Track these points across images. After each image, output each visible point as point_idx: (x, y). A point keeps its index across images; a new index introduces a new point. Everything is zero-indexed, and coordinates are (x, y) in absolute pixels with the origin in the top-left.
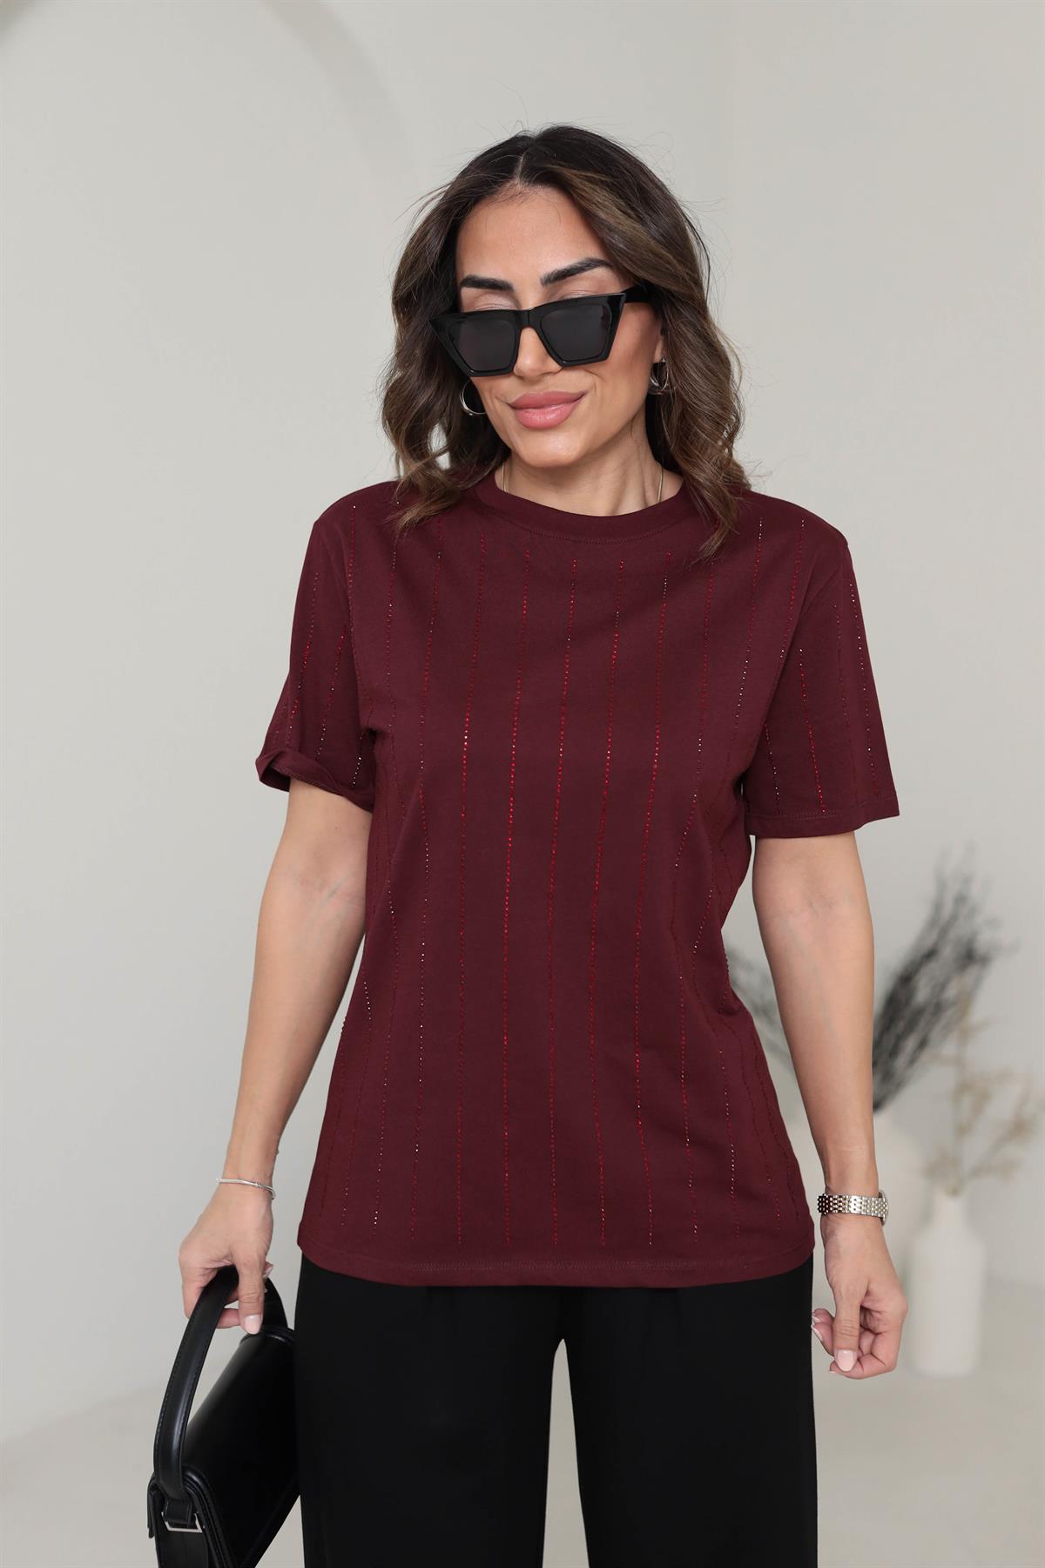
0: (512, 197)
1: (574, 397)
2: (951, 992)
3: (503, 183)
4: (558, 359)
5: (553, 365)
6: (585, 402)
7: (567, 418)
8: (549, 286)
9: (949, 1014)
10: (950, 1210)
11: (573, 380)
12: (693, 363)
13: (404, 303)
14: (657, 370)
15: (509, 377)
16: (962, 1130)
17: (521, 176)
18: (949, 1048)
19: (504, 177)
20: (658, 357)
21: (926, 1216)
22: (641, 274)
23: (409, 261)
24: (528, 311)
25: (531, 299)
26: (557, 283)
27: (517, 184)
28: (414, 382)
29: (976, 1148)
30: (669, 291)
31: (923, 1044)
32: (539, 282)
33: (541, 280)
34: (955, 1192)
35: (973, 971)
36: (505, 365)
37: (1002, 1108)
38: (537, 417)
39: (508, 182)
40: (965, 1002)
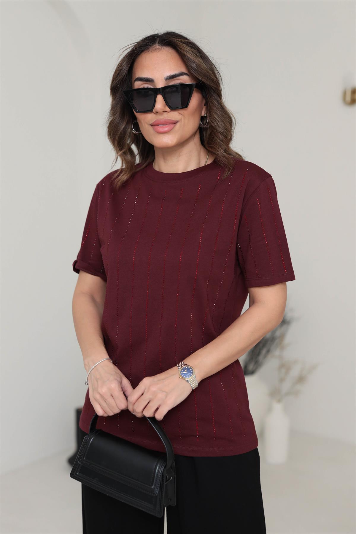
0: (155, 50)
1: (175, 122)
2: (278, 333)
3: (152, 45)
4: (170, 107)
5: (168, 109)
6: (178, 124)
7: (172, 129)
8: (168, 81)
9: (277, 341)
10: (278, 407)
11: (174, 115)
12: (217, 113)
13: (114, 90)
14: (202, 119)
15: (151, 113)
16: (282, 380)
17: (158, 44)
18: (277, 352)
19: (153, 43)
20: (203, 114)
21: (269, 410)
22: (201, 78)
23: (117, 72)
24: (159, 89)
25: (160, 84)
26: (170, 80)
27: (157, 46)
28: (117, 120)
29: (286, 386)
30: (210, 86)
31: (268, 351)
32: (164, 79)
33: (165, 78)
34: (279, 401)
35: (285, 327)
36: (150, 109)
37: (295, 372)
38: (161, 129)
39: (154, 45)
40: (282, 336)
